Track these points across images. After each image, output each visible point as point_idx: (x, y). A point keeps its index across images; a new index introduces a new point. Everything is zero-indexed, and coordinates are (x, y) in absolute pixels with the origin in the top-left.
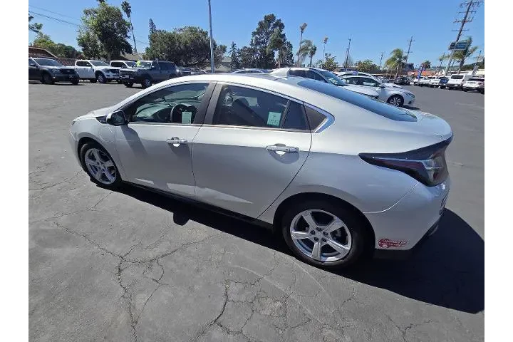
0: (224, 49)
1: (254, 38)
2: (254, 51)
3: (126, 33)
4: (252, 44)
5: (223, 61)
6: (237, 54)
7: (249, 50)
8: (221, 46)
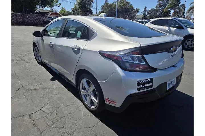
0: (138, 11)
1: (158, 4)
2: (158, 11)
3: (91, 5)
4: (157, 7)
5: (137, 17)
6: (147, 13)
7: (154, 10)
8: (136, 9)
